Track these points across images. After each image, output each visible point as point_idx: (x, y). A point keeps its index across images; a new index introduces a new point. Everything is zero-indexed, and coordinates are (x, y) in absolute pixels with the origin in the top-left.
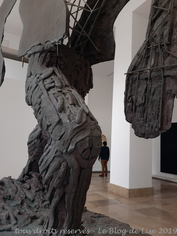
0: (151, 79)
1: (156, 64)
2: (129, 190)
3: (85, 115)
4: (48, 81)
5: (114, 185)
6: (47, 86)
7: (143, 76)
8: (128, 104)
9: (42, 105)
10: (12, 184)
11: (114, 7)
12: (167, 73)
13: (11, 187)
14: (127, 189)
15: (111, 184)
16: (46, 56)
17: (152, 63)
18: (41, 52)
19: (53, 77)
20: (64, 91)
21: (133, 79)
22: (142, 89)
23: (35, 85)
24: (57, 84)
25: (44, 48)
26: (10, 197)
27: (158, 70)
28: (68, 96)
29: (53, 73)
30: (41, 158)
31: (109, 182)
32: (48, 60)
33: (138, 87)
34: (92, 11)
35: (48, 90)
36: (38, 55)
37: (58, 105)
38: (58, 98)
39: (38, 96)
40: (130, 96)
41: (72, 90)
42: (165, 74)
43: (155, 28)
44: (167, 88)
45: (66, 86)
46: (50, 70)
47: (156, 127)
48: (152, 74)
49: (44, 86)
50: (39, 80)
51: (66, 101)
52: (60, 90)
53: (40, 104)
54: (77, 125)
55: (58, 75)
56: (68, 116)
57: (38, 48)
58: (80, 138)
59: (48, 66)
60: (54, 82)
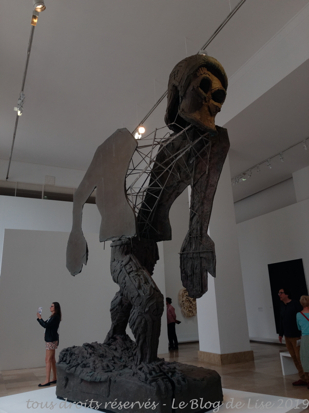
0: (193, 258)
1: (196, 249)
2: (221, 355)
3: (152, 289)
4: (128, 267)
5: (204, 353)
6: (128, 271)
7: (189, 256)
8: (183, 275)
9: (127, 285)
10: (100, 347)
11: (167, 200)
12: (202, 255)
13: (100, 349)
14: (219, 355)
15: (201, 352)
16: (124, 247)
17: (194, 247)
18: (121, 246)
19: (130, 263)
20: (139, 273)
21: (184, 257)
22: (189, 265)
23: (119, 270)
24: (134, 269)
25: (122, 242)
26: (103, 355)
27: (197, 253)
28: (142, 277)
29: (130, 260)
30: (130, 317)
31: (199, 349)
32: (125, 250)
33: (187, 263)
34: (152, 211)
35: (129, 273)
36: (118, 247)
37: (137, 284)
38: (136, 280)
39: (122, 278)
40: (184, 269)
41: (144, 271)
42: (201, 256)
43: (193, 223)
44: (203, 266)
45: (140, 268)
46: (128, 256)
47: (199, 291)
48: (194, 255)
49: (126, 271)
50: (122, 266)
51: (141, 280)
52: (136, 273)
53: (125, 284)
54: (149, 297)
55: (134, 260)
56: (143, 291)
57: (119, 243)
58: (151, 304)
59: (126, 254)
60: (132, 267)
